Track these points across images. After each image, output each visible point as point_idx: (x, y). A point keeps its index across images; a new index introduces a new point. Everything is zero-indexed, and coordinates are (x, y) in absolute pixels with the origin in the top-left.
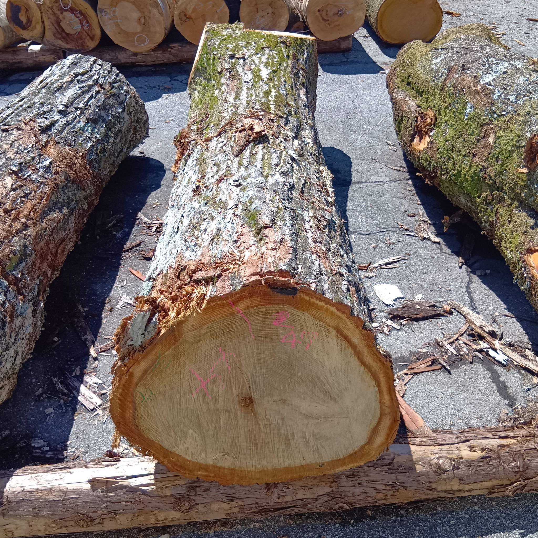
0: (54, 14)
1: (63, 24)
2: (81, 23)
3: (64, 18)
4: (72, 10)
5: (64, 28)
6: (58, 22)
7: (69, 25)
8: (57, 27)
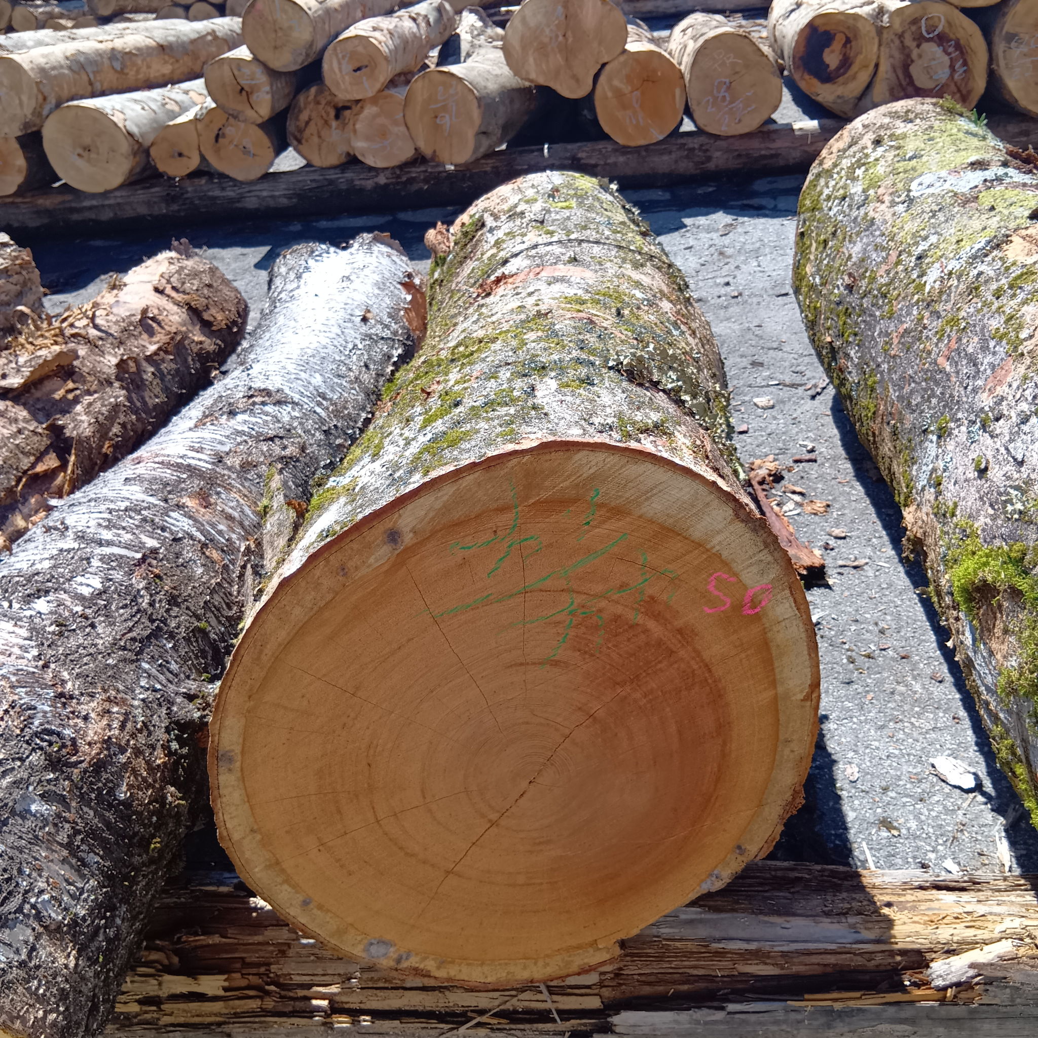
0: (903, 48)
1: (914, 70)
2: (952, 67)
3: (920, 56)
4: (941, 39)
5: (915, 77)
6: (906, 65)
7: (927, 70)
8: (901, 76)
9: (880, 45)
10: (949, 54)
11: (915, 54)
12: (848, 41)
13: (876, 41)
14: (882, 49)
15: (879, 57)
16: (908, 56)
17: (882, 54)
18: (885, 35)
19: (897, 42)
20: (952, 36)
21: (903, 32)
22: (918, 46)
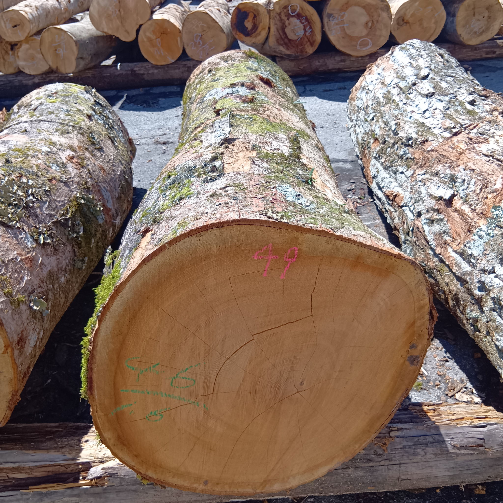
0: (281, 20)
1: (287, 31)
2: (305, 29)
3: (289, 24)
4: (299, 16)
5: (288, 34)
6: (283, 28)
7: (293, 31)
8: (281, 33)
9: (270, 18)
10: (303, 23)
11: (287, 23)
12: (255, 16)
13: (268, 16)
14: (271, 20)
15: (270, 24)
16: (284, 24)
17: (271, 23)
18: (272, 14)
19: (278, 17)
20: (303, 14)
21: (280, 13)
22: (288, 19)
